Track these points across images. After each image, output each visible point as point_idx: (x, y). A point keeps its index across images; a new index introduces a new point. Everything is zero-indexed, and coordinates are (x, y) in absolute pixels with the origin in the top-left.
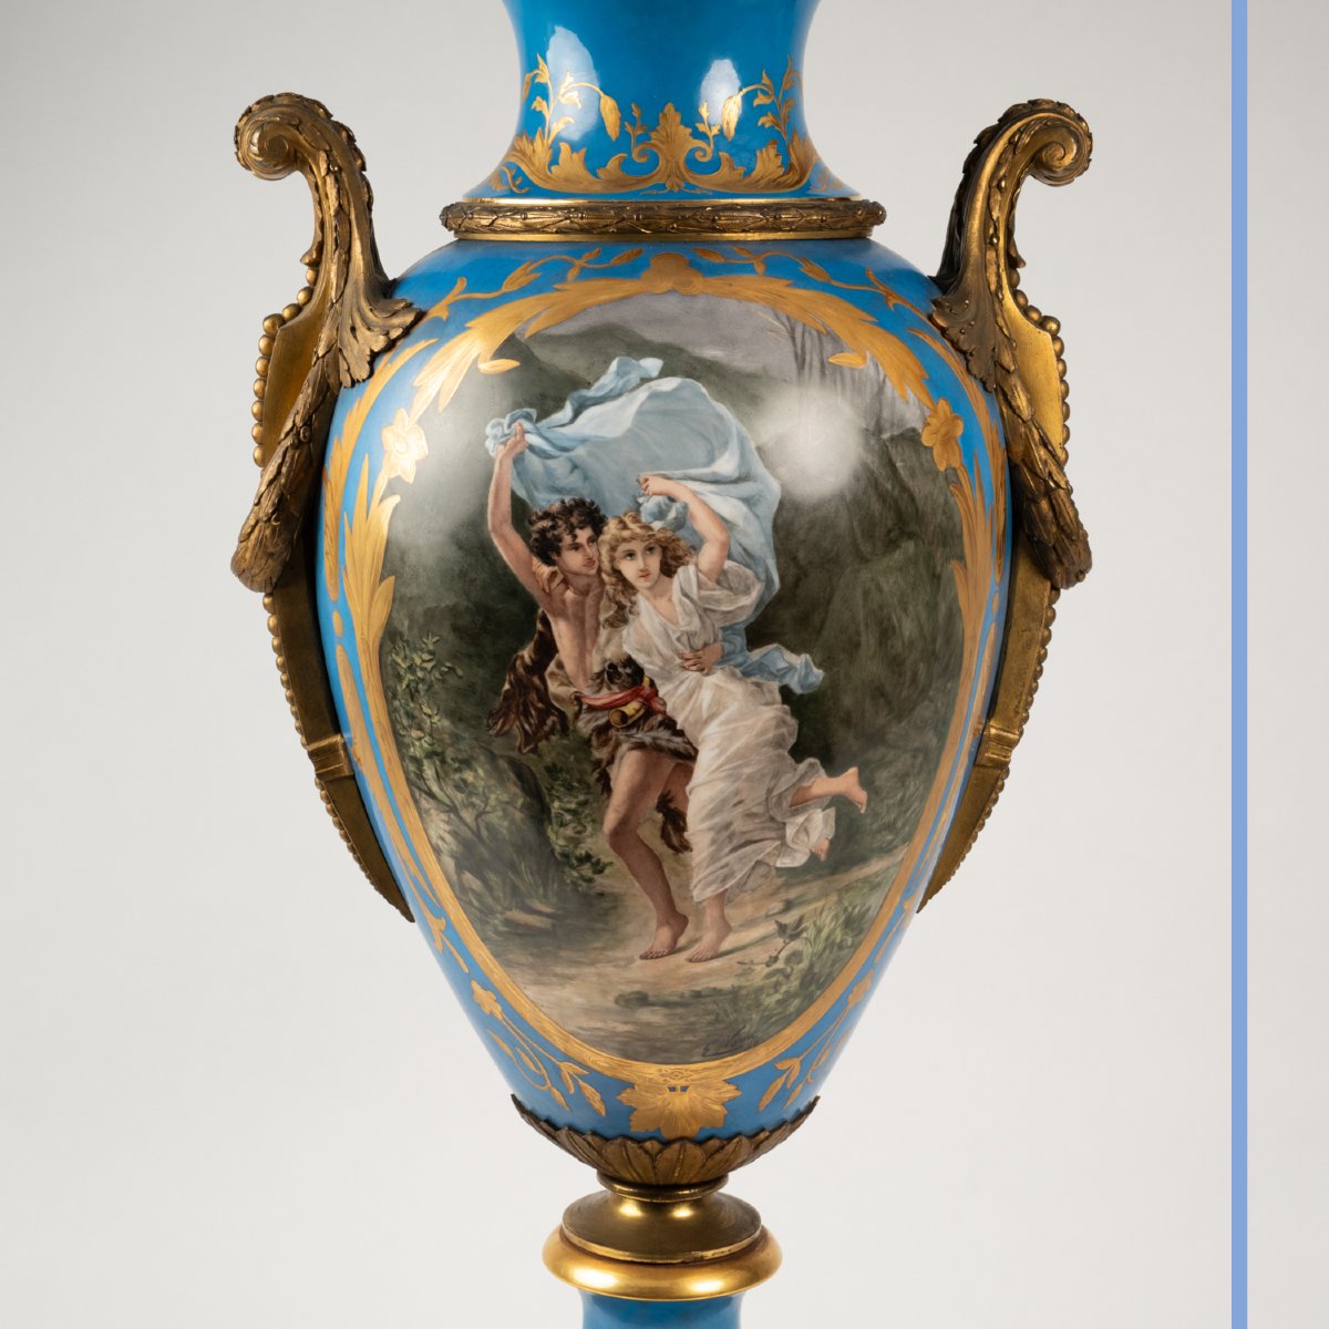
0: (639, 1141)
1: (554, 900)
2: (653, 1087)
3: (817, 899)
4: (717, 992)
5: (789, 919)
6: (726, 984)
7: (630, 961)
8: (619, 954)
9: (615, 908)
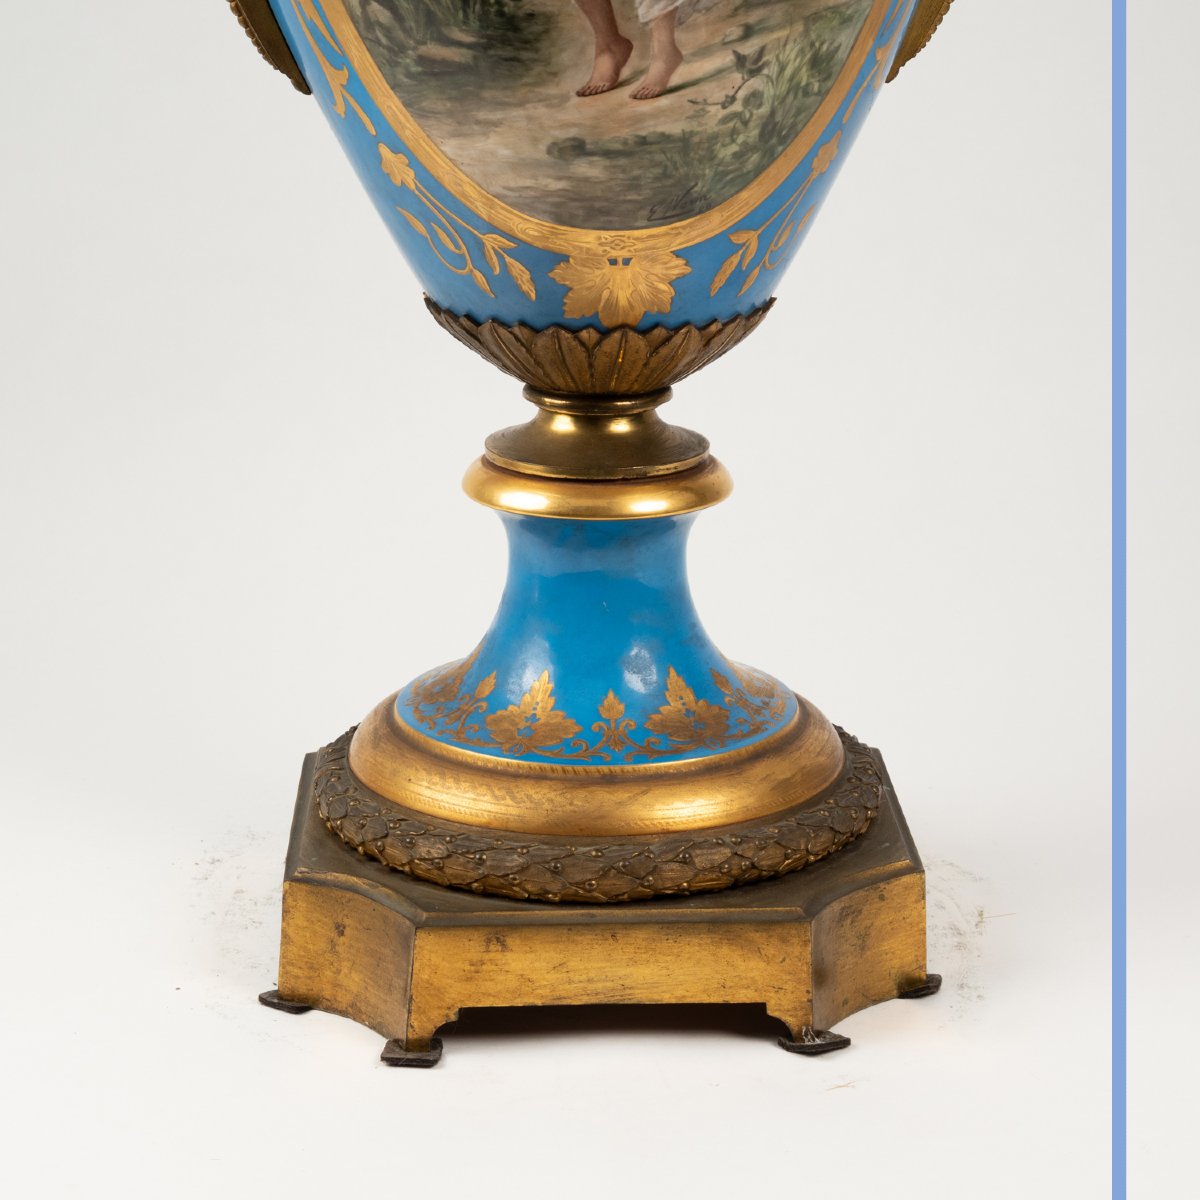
0: (575, 331)
1: (475, 24)
2: (591, 260)
3: (780, 26)
4: (665, 138)
5: (749, 48)
6: (675, 128)
7: (565, 98)
8: (552, 90)
9: (547, 31)
